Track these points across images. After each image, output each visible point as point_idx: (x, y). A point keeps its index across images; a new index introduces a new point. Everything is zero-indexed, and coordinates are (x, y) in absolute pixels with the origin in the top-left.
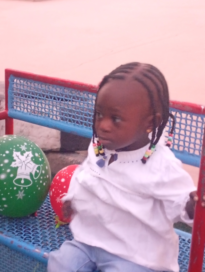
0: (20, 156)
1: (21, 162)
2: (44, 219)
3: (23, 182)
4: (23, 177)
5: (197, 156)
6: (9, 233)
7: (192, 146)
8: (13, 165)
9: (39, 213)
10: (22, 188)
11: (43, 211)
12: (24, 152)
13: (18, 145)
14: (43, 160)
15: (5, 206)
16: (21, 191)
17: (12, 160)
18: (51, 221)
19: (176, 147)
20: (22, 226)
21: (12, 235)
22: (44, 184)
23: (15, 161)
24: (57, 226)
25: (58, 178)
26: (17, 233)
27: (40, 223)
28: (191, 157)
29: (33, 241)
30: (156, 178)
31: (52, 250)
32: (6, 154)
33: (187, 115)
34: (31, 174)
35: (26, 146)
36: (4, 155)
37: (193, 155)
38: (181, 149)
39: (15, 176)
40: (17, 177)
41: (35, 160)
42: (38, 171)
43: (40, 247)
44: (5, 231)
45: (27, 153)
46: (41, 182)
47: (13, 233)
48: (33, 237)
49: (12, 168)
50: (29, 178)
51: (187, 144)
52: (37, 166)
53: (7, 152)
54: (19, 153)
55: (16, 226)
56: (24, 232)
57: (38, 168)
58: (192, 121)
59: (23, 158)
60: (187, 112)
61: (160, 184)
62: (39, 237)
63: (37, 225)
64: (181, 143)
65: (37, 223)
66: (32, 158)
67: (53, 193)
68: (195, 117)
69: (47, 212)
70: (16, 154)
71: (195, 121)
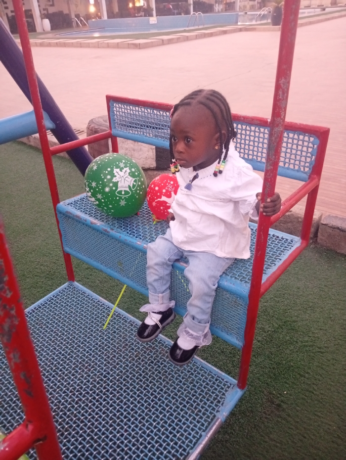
0: (120, 172)
1: (120, 177)
2: (145, 217)
3: (123, 193)
4: (123, 189)
5: (264, 163)
6: (118, 229)
7: (260, 154)
8: (114, 180)
9: (141, 212)
10: (123, 198)
11: (143, 211)
12: (123, 168)
13: (117, 163)
14: (139, 174)
15: (112, 211)
16: (123, 200)
17: (113, 176)
18: (150, 219)
19: (246, 156)
20: (128, 224)
21: (120, 231)
22: (141, 193)
23: (116, 176)
24: (155, 223)
25: (152, 186)
26: (124, 230)
27: (142, 220)
28: (259, 164)
29: (136, 235)
30: (231, 184)
31: (150, 242)
32: (108, 171)
33: (256, 128)
34: (129, 186)
35: (124, 163)
36: (107, 172)
37: (260, 162)
38: (250, 157)
39: (117, 188)
40: (118, 190)
41: (132, 175)
42: (135, 183)
43: (141, 240)
44: (115, 228)
45: (125, 169)
46: (138, 191)
47: (121, 229)
48: (136, 232)
49: (114, 183)
50: (128, 189)
51: (255, 153)
52: (134, 179)
53: (109, 169)
54: (118, 170)
55: (123, 224)
56: (130, 228)
57: (135, 181)
58: (260, 132)
59: (122, 174)
60: (256, 125)
61: (235, 189)
62: (140, 232)
63: (139, 222)
64: (251, 152)
65: (139, 221)
66: (129, 173)
67: (149, 198)
68: (262, 130)
69: (147, 211)
70: (116, 170)
71: (262, 133)
